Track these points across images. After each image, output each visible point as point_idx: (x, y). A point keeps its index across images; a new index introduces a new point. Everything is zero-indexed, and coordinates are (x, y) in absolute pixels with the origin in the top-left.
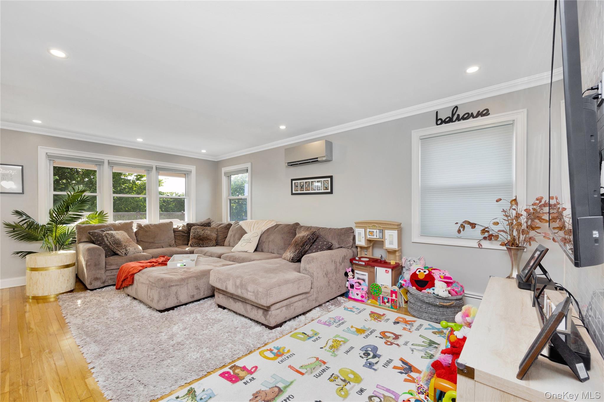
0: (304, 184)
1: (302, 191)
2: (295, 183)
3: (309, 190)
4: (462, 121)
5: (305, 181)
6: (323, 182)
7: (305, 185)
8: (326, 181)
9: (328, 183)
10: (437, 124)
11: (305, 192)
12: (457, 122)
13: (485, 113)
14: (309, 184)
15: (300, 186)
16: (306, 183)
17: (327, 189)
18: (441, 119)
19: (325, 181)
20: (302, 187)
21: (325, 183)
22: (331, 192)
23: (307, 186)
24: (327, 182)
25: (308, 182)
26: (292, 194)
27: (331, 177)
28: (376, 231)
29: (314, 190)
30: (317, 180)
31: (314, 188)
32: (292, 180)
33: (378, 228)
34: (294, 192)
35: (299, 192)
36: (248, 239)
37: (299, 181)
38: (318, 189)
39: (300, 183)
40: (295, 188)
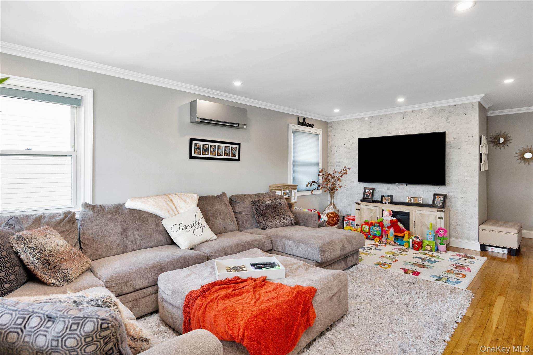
0: (208, 147)
1: (206, 155)
2: (195, 144)
3: (216, 155)
5: (210, 144)
6: (232, 148)
7: (210, 148)
8: (234, 148)
9: (236, 150)
10: (298, 125)
11: (209, 156)
12: (305, 127)
14: (216, 148)
15: (203, 149)
16: (211, 146)
17: (234, 155)
19: (233, 147)
20: (205, 151)
21: (234, 150)
22: (239, 160)
23: (212, 150)
25: (214, 146)
26: (191, 157)
27: (239, 144)
28: (287, 191)
29: (221, 155)
30: (224, 145)
31: (222, 153)
32: (192, 140)
33: (288, 189)
34: (193, 155)
35: (201, 156)
36: (197, 223)
37: (202, 143)
38: (226, 155)
39: (204, 145)
40: (195, 150)
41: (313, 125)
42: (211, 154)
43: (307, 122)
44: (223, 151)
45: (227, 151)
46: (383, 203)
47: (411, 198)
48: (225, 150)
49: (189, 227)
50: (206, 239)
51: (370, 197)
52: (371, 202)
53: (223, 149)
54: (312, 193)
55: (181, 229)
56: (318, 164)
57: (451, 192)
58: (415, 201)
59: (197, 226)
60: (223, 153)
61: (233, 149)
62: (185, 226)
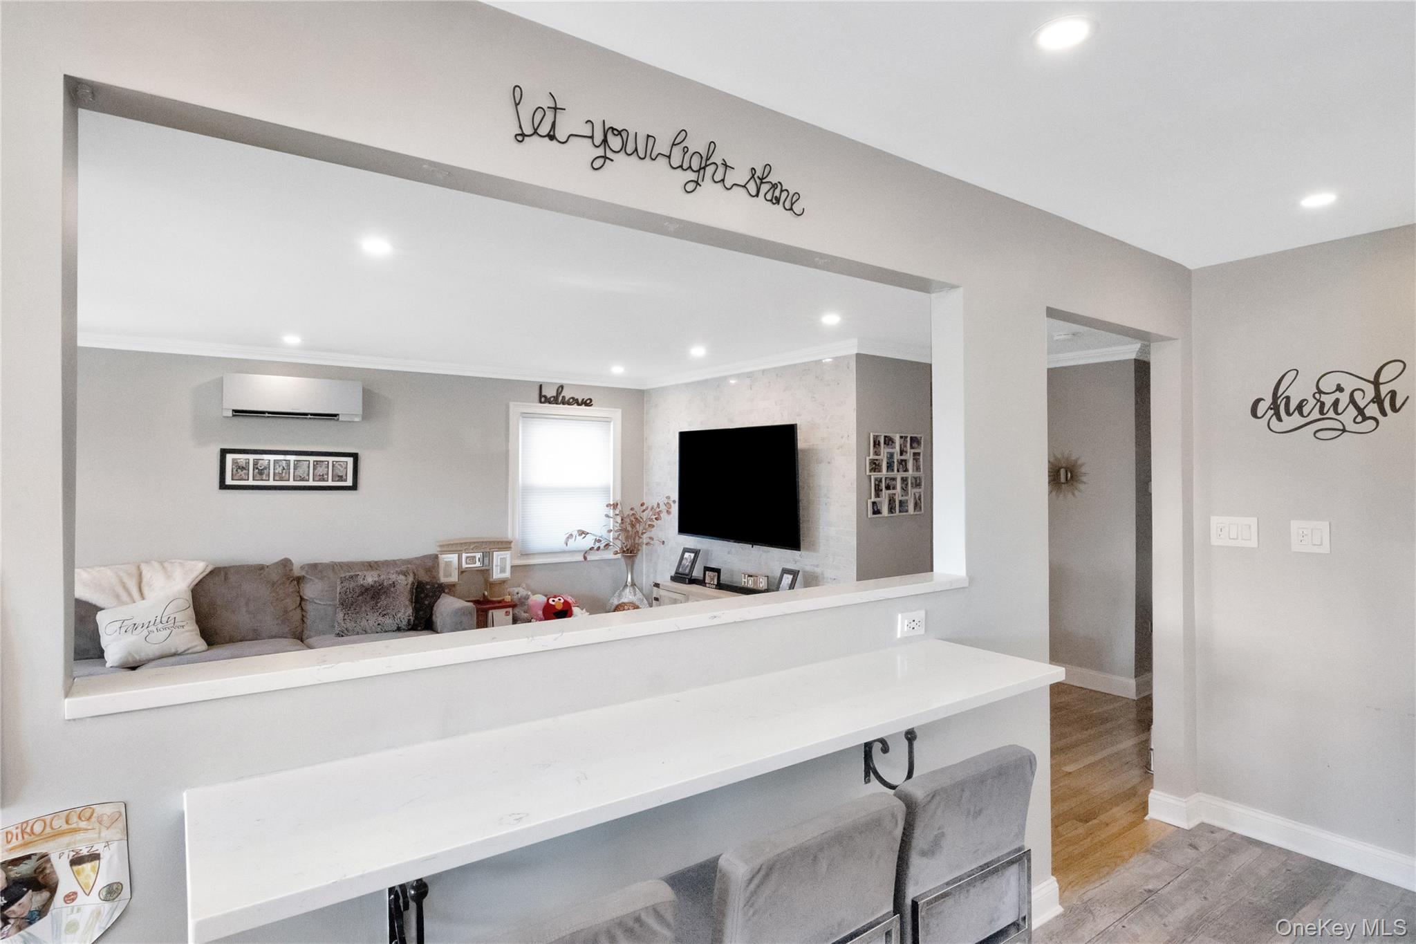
0: (269, 464)
1: (262, 480)
2: (234, 459)
3: (289, 480)
4: (566, 406)
5: (273, 457)
6: (333, 466)
7: (275, 465)
8: (342, 463)
9: (346, 468)
10: (541, 402)
11: (271, 483)
12: (561, 406)
13: (587, 403)
14: (288, 465)
15: (255, 468)
16: (276, 461)
17: (341, 478)
18: (545, 397)
19: (337, 462)
21: (339, 467)
22: (354, 487)
23: (279, 469)
24: (344, 466)
25: (285, 462)
26: (223, 486)
27: (355, 457)
28: (478, 555)
29: (303, 480)
30: (312, 459)
31: (305, 475)
32: (224, 453)
33: (482, 550)
34: (229, 481)
35: (251, 482)
36: (165, 619)
37: (251, 457)
38: (317, 479)
39: (256, 462)
40: (235, 470)
41: (591, 400)
42: (277, 478)
43: (567, 394)
44: (309, 471)
45: (320, 471)
46: (705, 586)
47: (749, 576)
48: (314, 469)
49: (143, 627)
50: (173, 651)
51: (687, 571)
52: (685, 583)
53: (309, 467)
54: (585, 558)
55: (123, 630)
56: (606, 490)
57: (817, 566)
58: (755, 582)
59: (160, 626)
60: (308, 475)
61: (337, 465)
62: (135, 624)
